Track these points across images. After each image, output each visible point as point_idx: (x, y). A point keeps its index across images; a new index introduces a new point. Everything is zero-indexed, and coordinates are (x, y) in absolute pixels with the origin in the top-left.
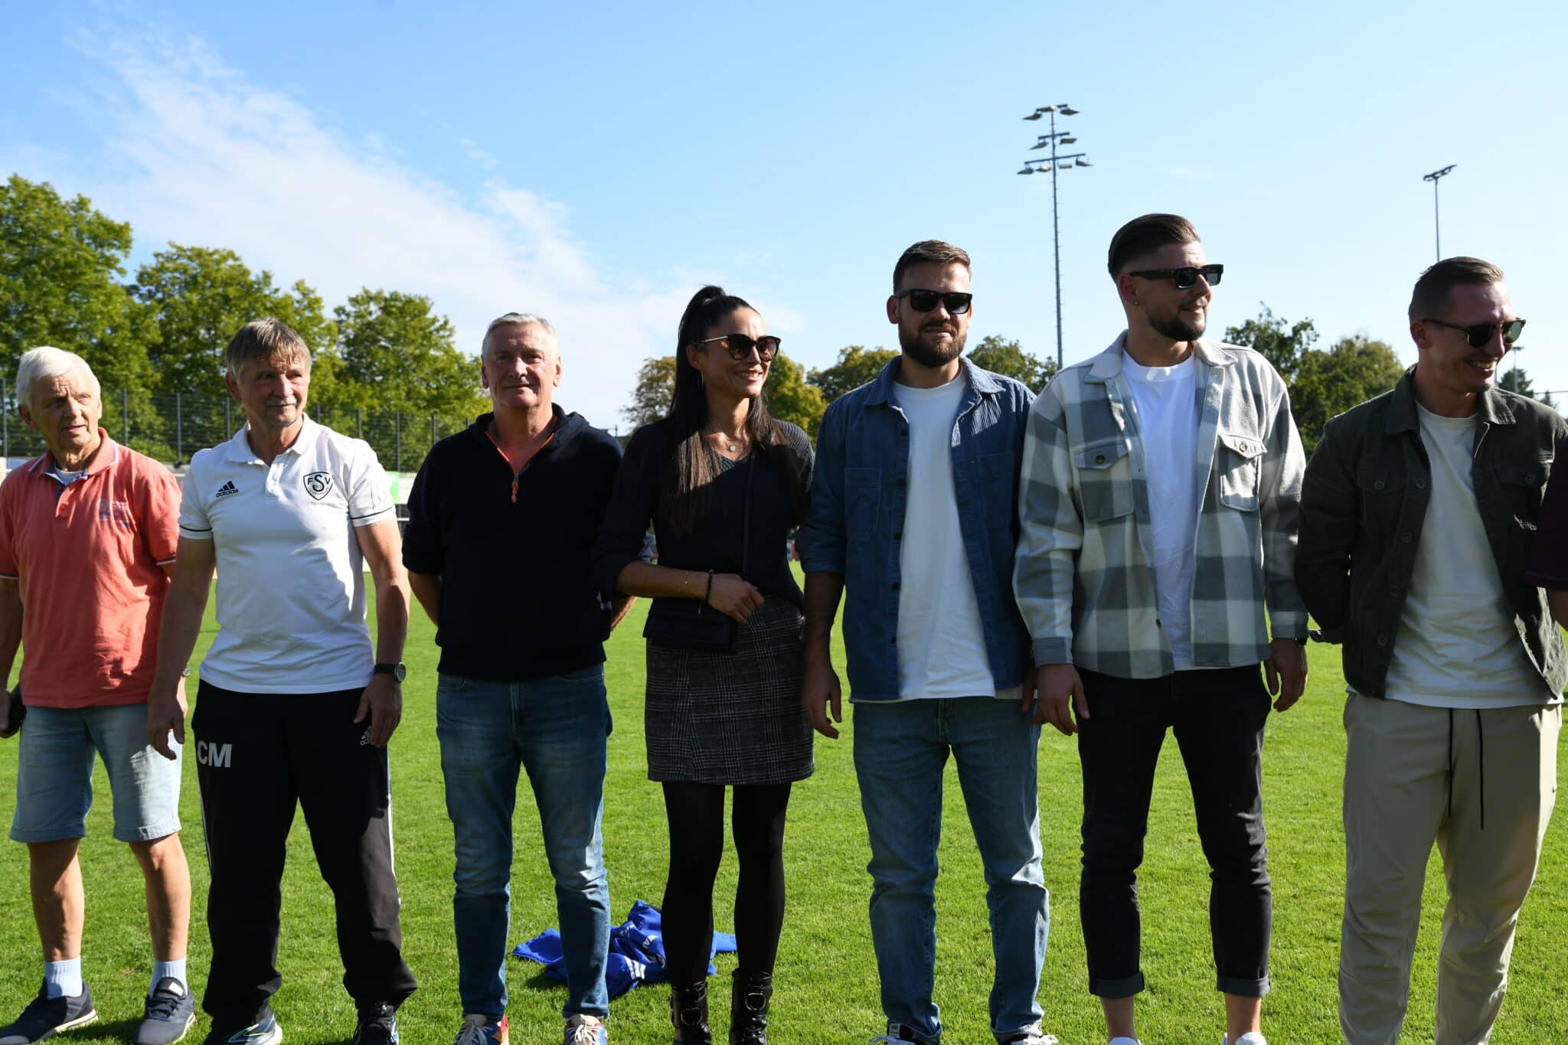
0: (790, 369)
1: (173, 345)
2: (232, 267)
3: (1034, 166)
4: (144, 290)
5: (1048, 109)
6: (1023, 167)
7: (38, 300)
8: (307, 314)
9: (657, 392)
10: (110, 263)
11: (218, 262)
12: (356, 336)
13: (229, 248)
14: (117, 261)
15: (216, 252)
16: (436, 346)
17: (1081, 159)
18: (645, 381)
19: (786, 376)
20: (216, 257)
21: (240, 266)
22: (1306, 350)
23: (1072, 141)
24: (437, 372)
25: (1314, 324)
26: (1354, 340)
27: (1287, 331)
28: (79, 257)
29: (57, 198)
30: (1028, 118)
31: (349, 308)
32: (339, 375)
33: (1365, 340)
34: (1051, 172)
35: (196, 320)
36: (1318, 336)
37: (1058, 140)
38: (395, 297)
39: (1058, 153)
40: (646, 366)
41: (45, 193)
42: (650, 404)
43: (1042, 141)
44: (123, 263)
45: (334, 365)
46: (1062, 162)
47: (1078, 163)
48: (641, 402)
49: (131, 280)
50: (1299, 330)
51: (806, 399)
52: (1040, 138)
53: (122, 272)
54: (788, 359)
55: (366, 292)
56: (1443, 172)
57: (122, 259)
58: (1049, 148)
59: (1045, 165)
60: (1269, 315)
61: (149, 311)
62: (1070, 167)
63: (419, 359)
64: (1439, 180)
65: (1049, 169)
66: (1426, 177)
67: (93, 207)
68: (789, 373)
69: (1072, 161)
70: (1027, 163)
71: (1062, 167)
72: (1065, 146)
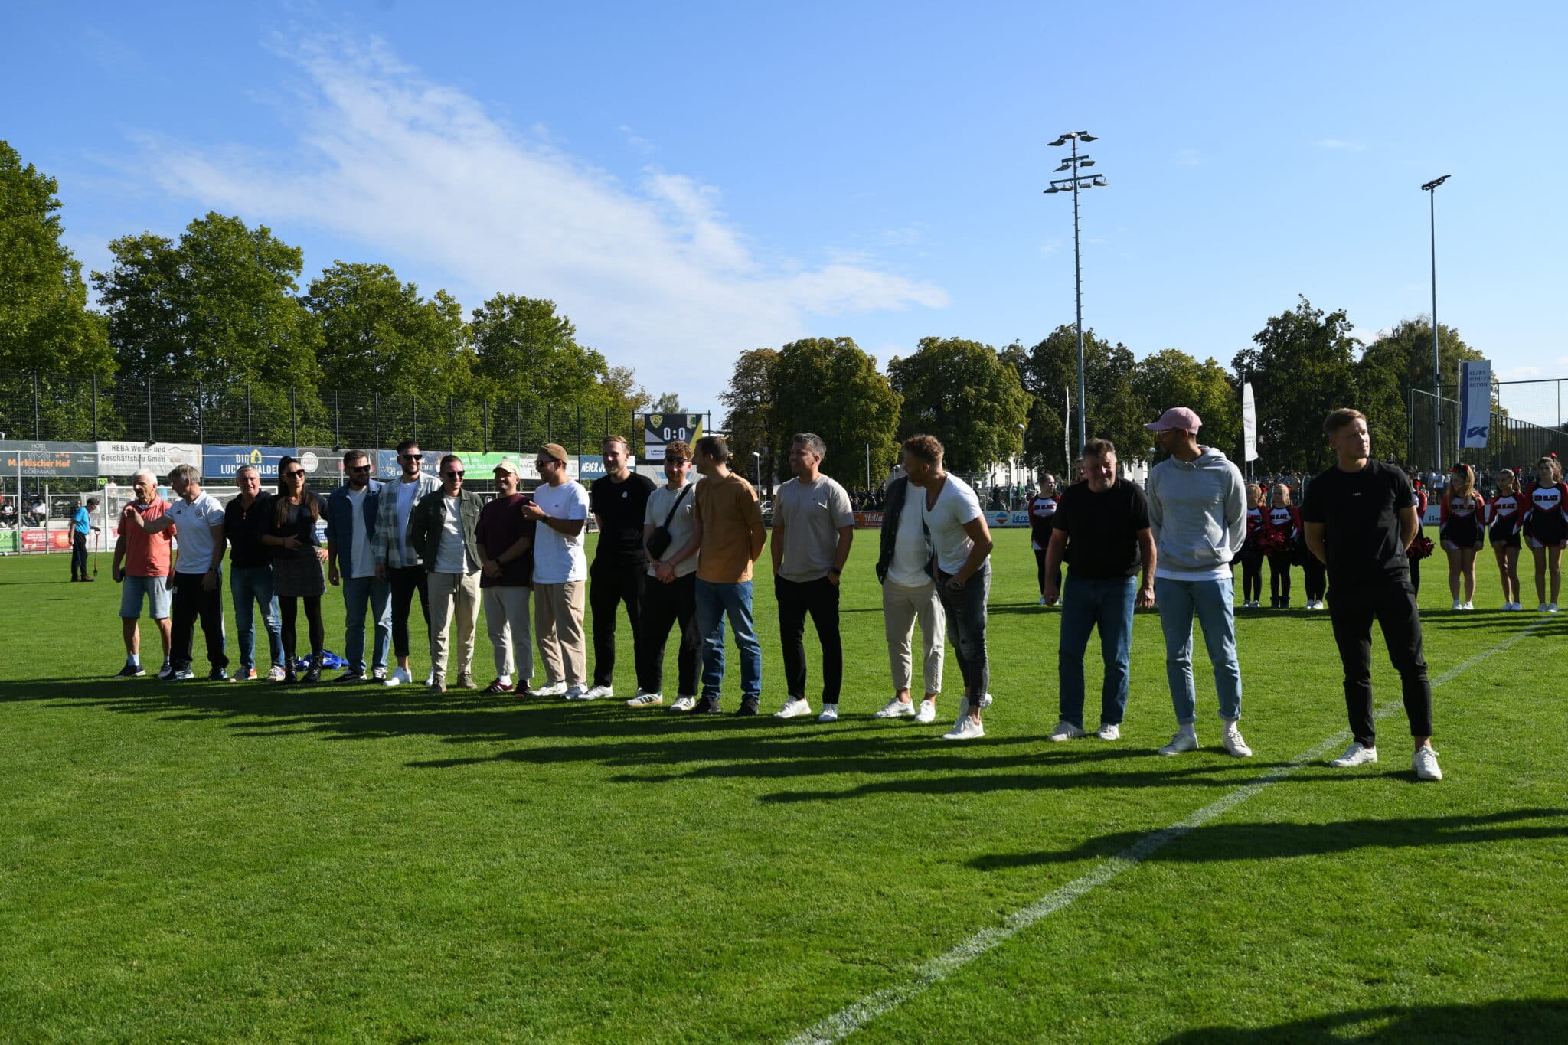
0: (861, 361)
1: (337, 348)
2: (386, 280)
3: (1059, 186)
4: (315, 301)
5: (1069, 136)
6: (1049, 187)
7: (228, 314)
8: (447, 318)
9: (752, 380)
10: (286, 281)
11: (374, 276)
12: (491, 335)
13: (383, 264)
14: (291, 279)
15: (372, 267)
16: (558, 343)
17: (1098, 179)
18: (741, 370)
19: (858, 366)
20: (373, 271)
21: (393, 278)
22: (1342, 338)
23: (1091, 164)
24: (559, 365)
25: (1347, 317)
26: (1416, 324)
27: (1322, 321)
28: (259, 279)
29: (244, 229)
30: (1051, 144)
31: (485, 311)
32: (475, 370)
33: (1424, 324)
34: (1073, 192)
35: (355, 326)
36: (1352, 326)
37: (1078, 163)
38: (523, 301)
39: (1079, 174)
40: (742, 357)
41: (235, 225)
42: (745, 390)
43: (1065, 163)
44: (296, 281)
45: (470, 361)
46: (1082, 182)
47: (1096, 183)
48: (737, 388)
49: (303, 292)
50: (1333, 320)
51: (874, 387)
52: (1064, 161)
53: (295, 288)
55: (500, 297)
56: (1440, 181)
57: (295, 277)
58: (1071, 169)
59: (1068, 185)
60: (1307, 306)
61: (317, 318)
62: (1089, 186)
63: (544, 354)
64: (1435, 189)
65: (1071, 189)
66: (1425, 186)
67: (272, 236)
69: (1090, 181)
70: (1052, 183)
71: (1082, 187)
72: (1085, 168)
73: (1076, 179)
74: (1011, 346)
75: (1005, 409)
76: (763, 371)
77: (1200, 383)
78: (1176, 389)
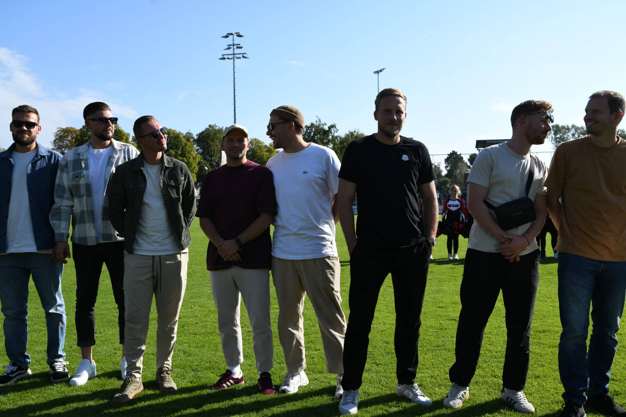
0: (123, 135)
3: (226, 57)
5: (231, 34)
6: (221, 57)
9: (63, 142)
17: (245, 55)
18: (58, 137)
22: (333, 135)
23: (241, 48)
25: (336, 126)
26: (354, 132)
27: (326, 128)
30: (223, 37)
33: (357, 133)
34: (232, 60)
36: (338, 130)
37: (235, 47)
39: (235, 52)
40: (58, 131)
43: (229, 47)
46: (237, 56)
47: (243, 57)
48: (56, 146)
50: (331, 128)
52: (228, 45)
54: (123, 131)
56: (380, 71)
58: (232, 49)
59: (230, 57)
60: (320, 121)
62: (240, 58)
64: (379, 74)
65: (232, 58)
66: (375, 72)
68: (123, 137)
69: (241, 56)
70: (223, 55)
71: (237, 58)
72: (238, 49)
73: (234, 54)
74: (187, 133)
75: (188, 161)
76: (69, 138)
77: (267, 153)
78: (257, 156)
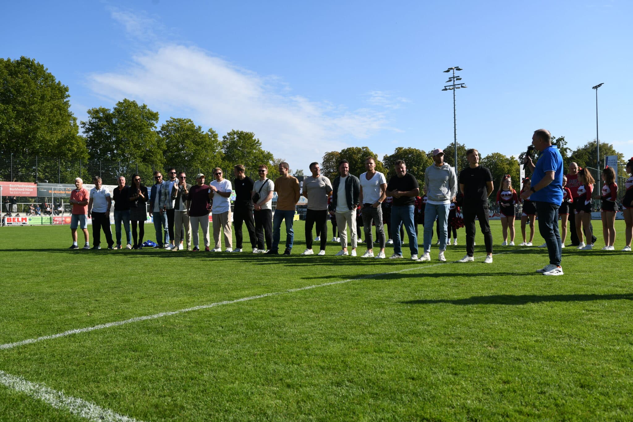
1: (171, 150)
2: (190, 124)
3: (448, 88)
4: (163, 132)
5: (452, 69)
6: (444, 88)
7: (130, 137)
8: (213, 139)
10: (152, 125)
11: (186, 123)
12: (230, 146)
13: (189, 118)
14: (154, 124)
15: (185, 120)
16: (255, 149)
17: (463, 85)
20: (185, 121)
21: (192, 124)
23: (460, 79)
24: (255, 157)
28: (143, 124)
29: (137, 105)
30: (445, 72)
31: (227, 137)
32: (223, 159)
34: (453, 90)
35: (178, 142)
36: (567, 143)
37: (455, 79)
38: (242, 133)
39: (455, 83)
41: (134, 104)
44: (156, 125)
45: (221, 156)
46: (457, 86)
47: (462, 87)
49: (159, 129)
52: (449, 78)
53: (156, 127)
55: (233, 131)
56: (599, 86)
57: (155, 124)
58: (452, 81)
59: (451, 87)
61: (163, 139)
62: (459, 88)
63: (249, 153)
64: (598, 89)
65: (452, 89)
66: (593, 88)
67: (147, 108)
69: (460, 86)
70: (445, 87)
71: (457, 88)
72: (458, 81)
73: (454, 85)
76: (334, 160)
